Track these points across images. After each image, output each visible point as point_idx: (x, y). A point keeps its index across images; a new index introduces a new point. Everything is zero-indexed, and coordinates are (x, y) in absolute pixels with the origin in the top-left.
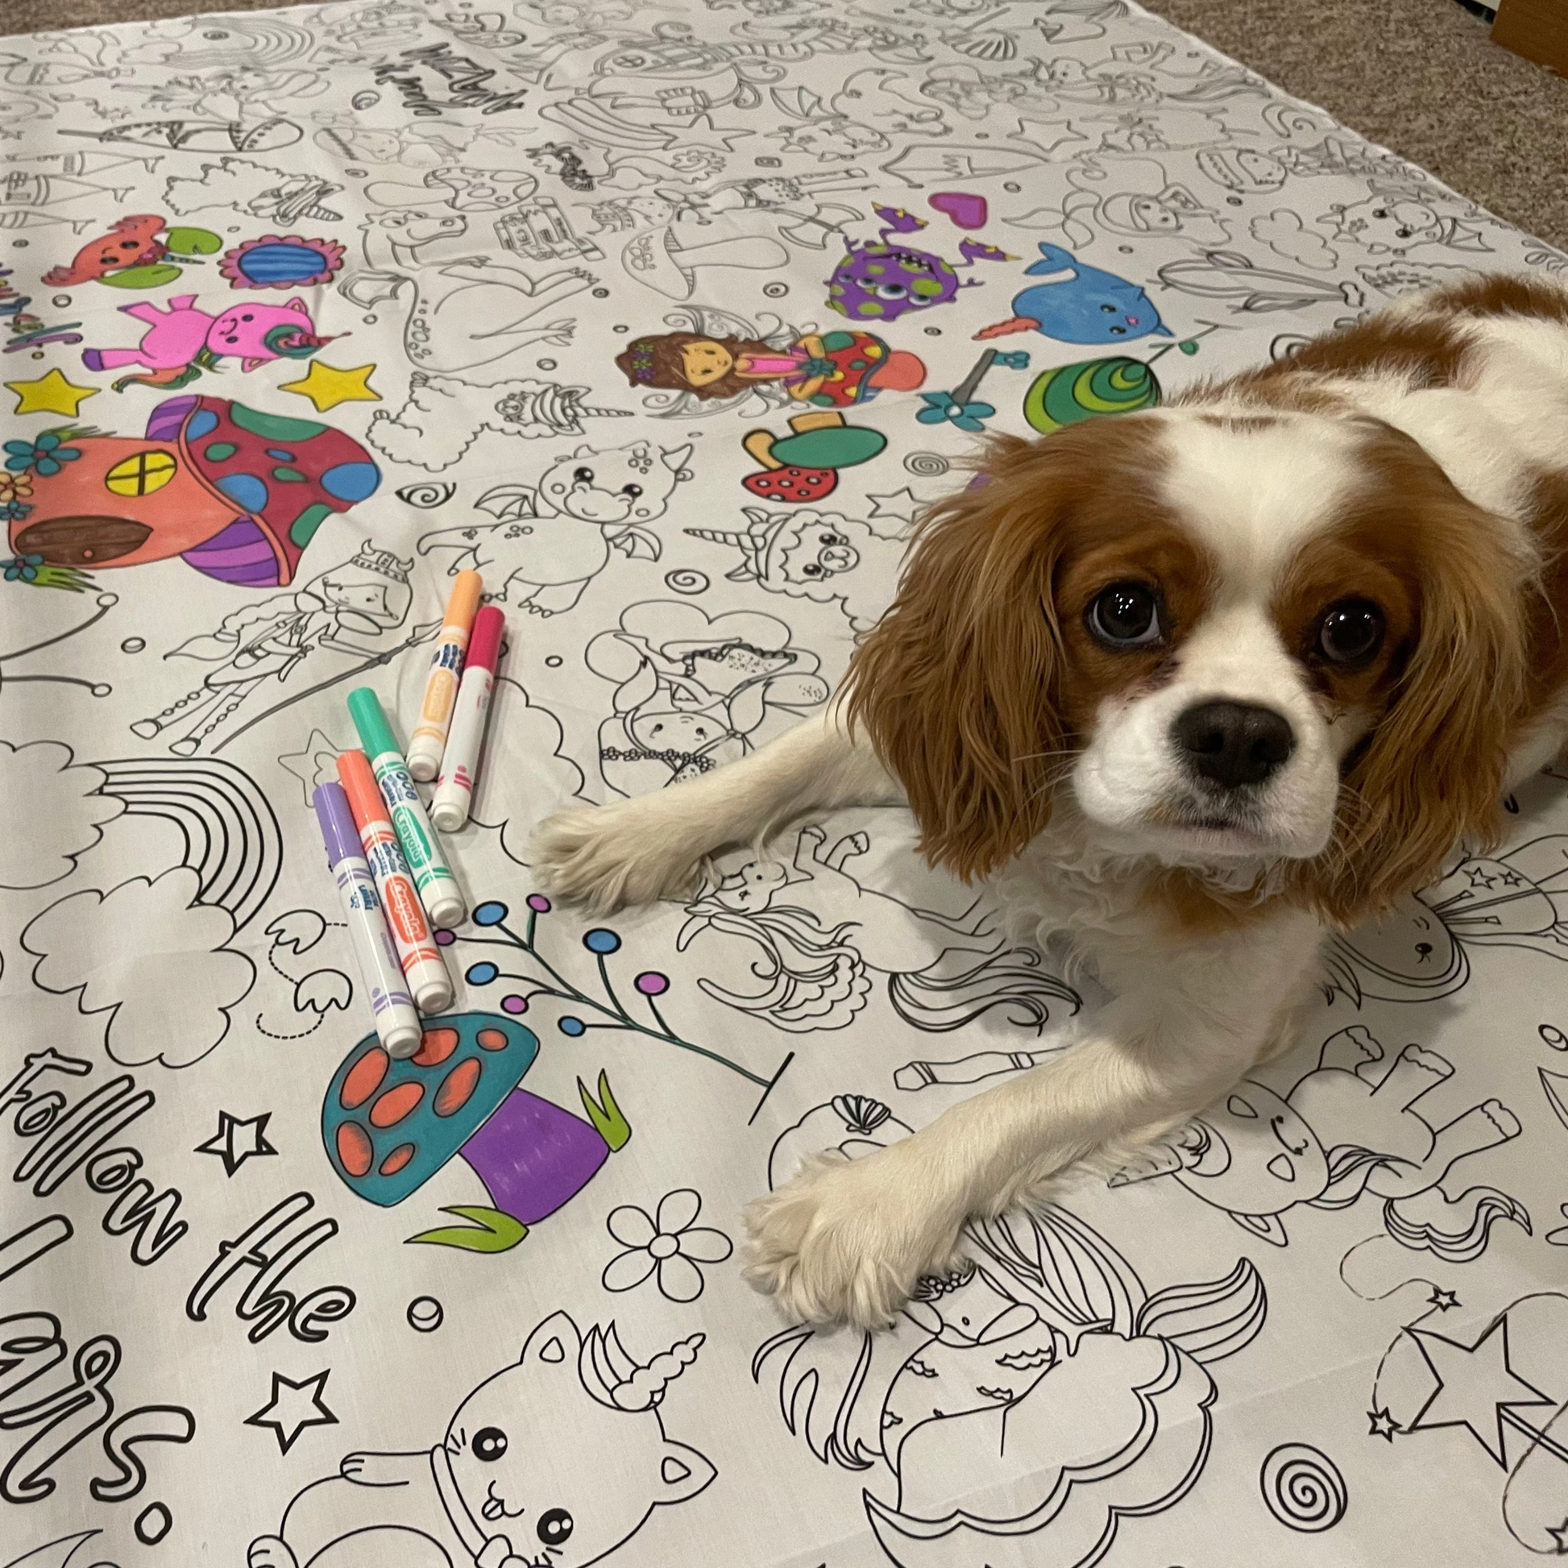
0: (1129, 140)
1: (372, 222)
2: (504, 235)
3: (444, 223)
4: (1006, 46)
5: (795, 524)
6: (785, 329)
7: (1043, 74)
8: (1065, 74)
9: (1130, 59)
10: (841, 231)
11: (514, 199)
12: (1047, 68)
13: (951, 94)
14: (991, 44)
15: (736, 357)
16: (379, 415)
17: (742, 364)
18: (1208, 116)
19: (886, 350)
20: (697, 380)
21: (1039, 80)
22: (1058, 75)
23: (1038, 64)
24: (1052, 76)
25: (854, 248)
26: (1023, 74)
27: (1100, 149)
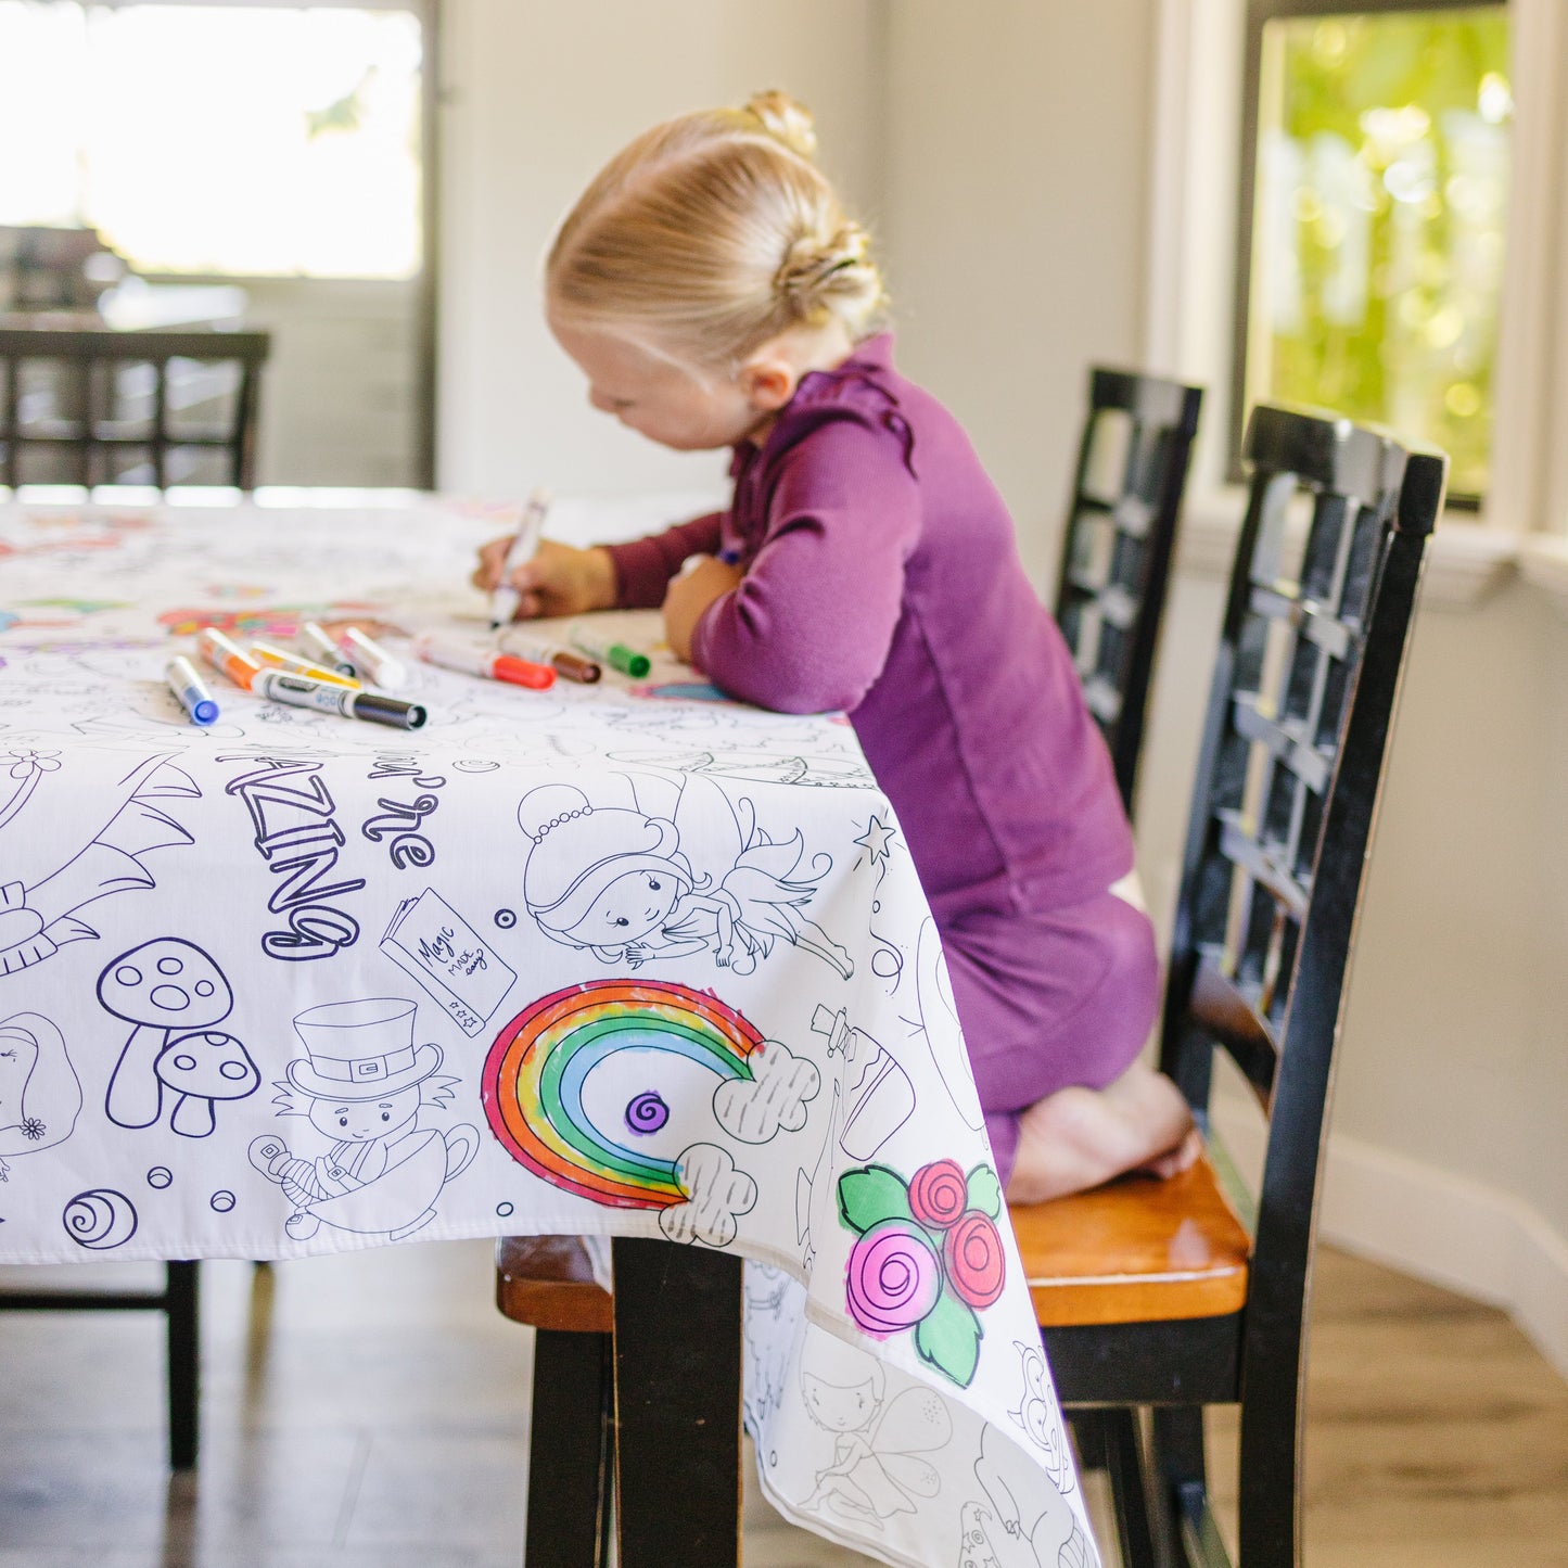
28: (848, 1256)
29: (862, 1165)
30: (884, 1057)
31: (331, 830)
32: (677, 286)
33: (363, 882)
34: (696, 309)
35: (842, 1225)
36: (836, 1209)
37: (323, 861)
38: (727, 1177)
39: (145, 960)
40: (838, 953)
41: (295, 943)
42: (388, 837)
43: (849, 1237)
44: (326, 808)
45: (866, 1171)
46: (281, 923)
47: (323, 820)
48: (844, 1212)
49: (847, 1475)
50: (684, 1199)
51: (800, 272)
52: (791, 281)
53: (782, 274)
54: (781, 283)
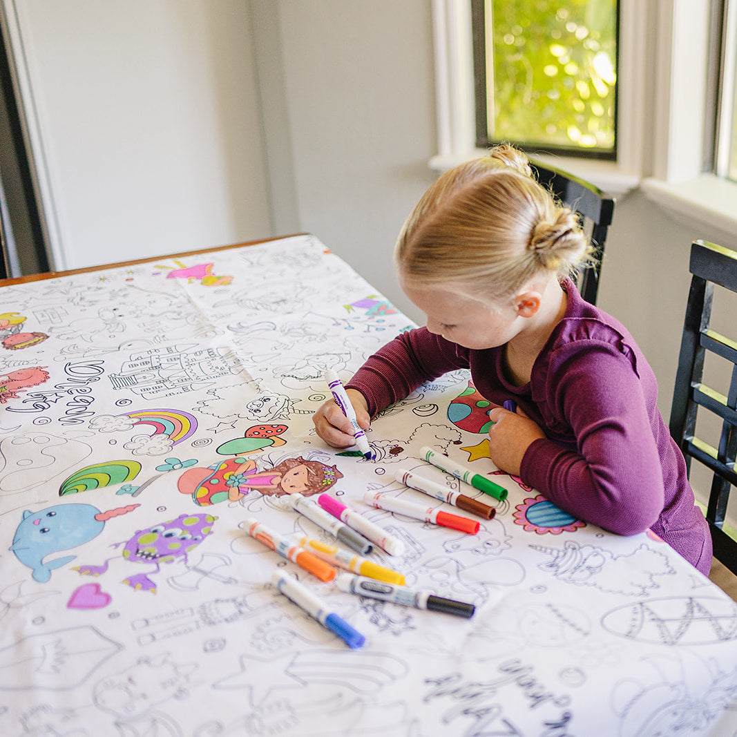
1: (505, 542)
2: (418, 546)
3: (459, 546)
5: (270, 416)
6: (246, 505)
10: (188, 567)
11: (416, 572)
15: (279, 485)
16: (458, 442)
17: (276, 481)
19: (194, 495)
20: (303, 467)
25: (183, 557)
51: (542, 241)
52: (538, 246)
53: (533, 243)
54: (533, 247)
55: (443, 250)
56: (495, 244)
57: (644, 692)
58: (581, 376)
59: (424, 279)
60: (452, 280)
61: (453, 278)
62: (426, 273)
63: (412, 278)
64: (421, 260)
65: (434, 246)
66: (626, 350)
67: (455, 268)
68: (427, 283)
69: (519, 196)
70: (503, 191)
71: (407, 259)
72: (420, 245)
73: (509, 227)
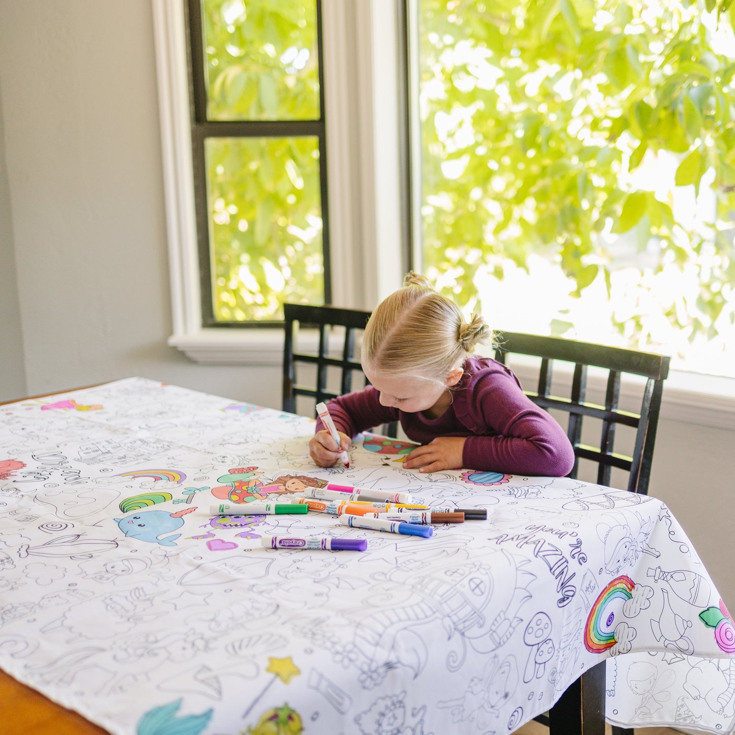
0: (136, 606)
4: (235, 649)
7: (200, 644)
8: (184, 649)
9: (134, 677)
12: (198, 649)
13: (258, 609)
14: (247, 646)
15: (286, 489)
17: (282, 488)
18: (80, 635)
19: (230, 499)
20: (295, 480)
21: (202, 638)
22: (188, 646)
23: (207, 648)
24: (193, 644)
26: (215, 639)
27: (153, 598)
28: (714, 635)
29: (706, 609)
30: (697, 576)
31: (564, 560)
32: (428, 352)
33: (575, 573)
34: (435, 359)
35: (707, 627)
36: (703, 624)
37: (565, 570)
38: (627, 630)
39: (533, 624)
40: (653, 551)
41: (564, 601)
42: (576, 556)
43: (712, 630)
44: (560, 553)
45: (708, 610)
46: (560, 596)
47: (561, 557)
48: (706, 623)
49: (645, 706)
50: (616, 642)
51: (467, 335)
52: (465, 339)
53: (461, 337)
54: (461, 340)
55: (406, 350)
56: (439, 342)
57: (611, 529)
58: (488, 393)
59: (393, 371)
60: (413, 369)
61: (413, 368)
62: (394, 367)
63: (383, 371)
64: (391, 359)
65: (399, 348)
66: (512, 374)
67: (415, 361)
68: (395, 373)
69: (448, 308)
70: (438, 307)
71: (378, 359)
72: (388, 349)
73: (446, 329)
